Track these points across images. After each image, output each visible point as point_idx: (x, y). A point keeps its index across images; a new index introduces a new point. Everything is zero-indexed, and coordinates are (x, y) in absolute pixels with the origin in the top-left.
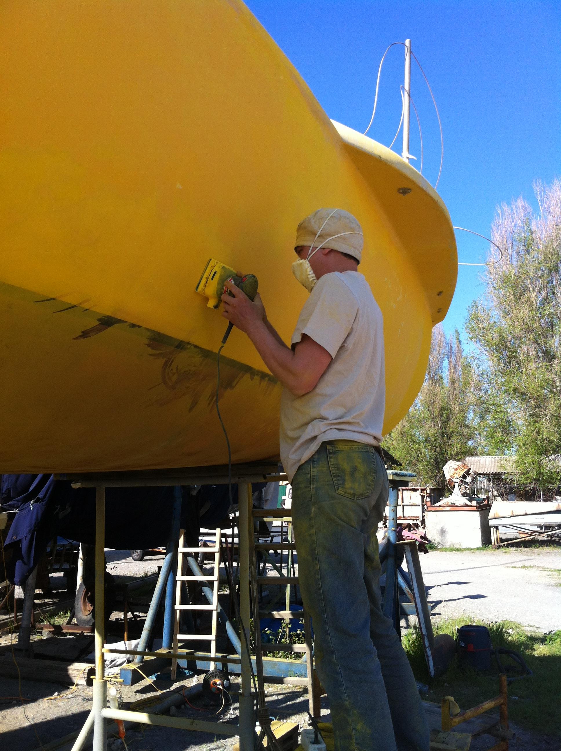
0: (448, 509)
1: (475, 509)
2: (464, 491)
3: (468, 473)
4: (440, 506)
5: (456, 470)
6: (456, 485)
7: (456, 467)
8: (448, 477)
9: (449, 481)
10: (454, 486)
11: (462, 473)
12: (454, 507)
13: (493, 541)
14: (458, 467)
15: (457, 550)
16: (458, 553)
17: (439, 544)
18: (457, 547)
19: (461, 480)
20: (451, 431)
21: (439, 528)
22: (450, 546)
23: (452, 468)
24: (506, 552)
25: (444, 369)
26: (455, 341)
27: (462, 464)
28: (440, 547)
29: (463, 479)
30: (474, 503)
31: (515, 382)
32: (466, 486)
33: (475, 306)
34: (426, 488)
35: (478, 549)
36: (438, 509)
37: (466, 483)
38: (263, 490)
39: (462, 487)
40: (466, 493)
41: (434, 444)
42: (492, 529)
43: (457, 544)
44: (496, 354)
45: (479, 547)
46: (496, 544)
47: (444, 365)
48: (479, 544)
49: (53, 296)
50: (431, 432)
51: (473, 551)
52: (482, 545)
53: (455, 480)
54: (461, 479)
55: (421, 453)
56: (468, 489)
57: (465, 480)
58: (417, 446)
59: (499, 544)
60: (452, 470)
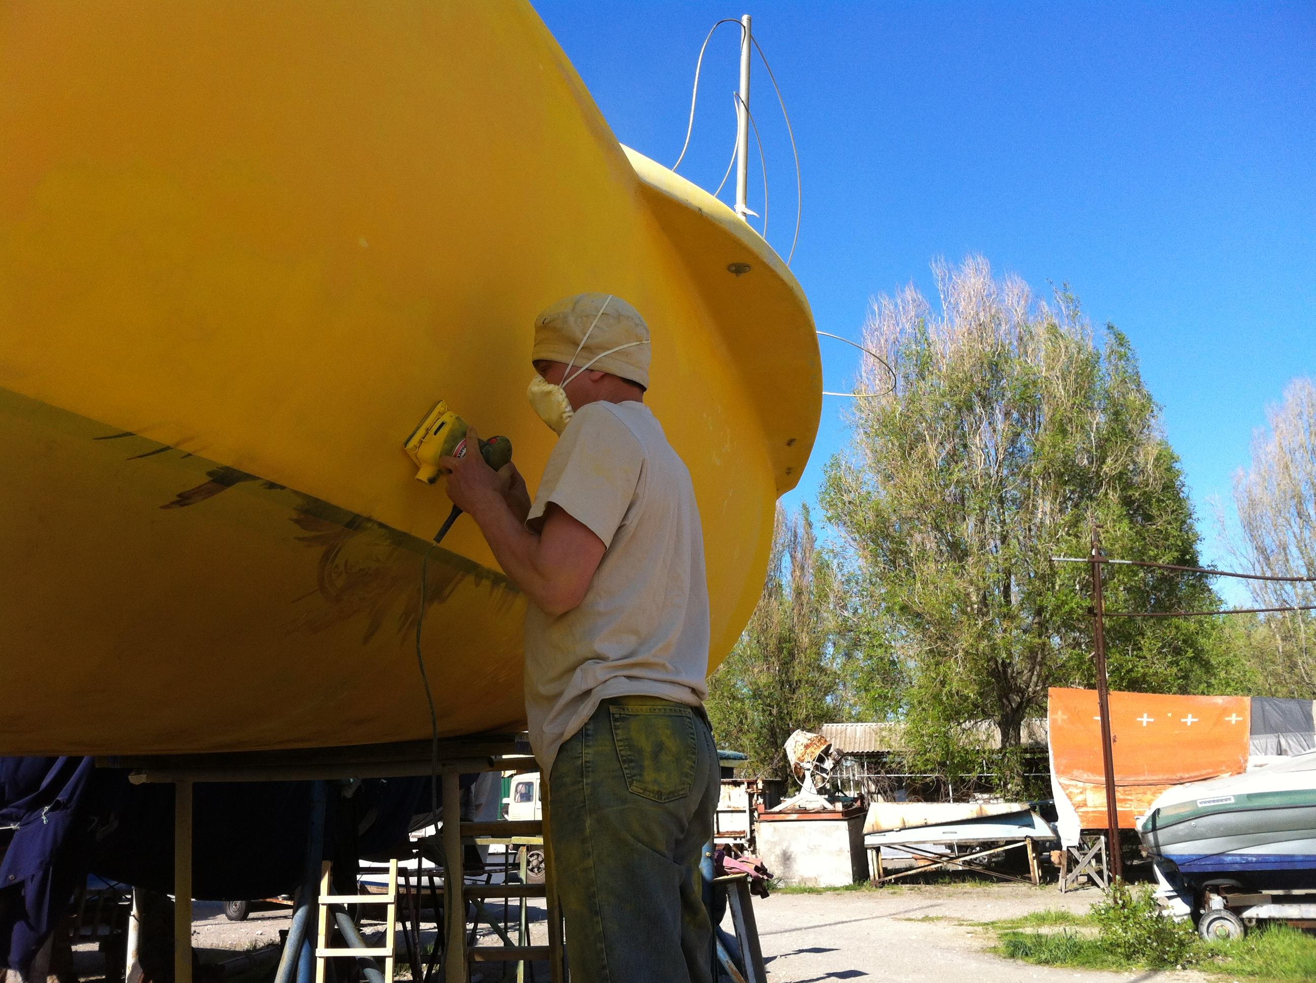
0: (794, 816)
1: (840, 816)
2: (820, 785)
3: (826, 752)
4: (780, 812)
5: (807, 747)
6: (808, 774)
7: (806, 742)
8: (792, 759)
9: (796, 767)
10: (804, 776)
11: (818, 752)
12: (803, 813)
13: (871, 873)
14: (809, 742)
15: (811, 891)
16: (814, 896)
17: (780, 880)
18: (810, 885)
19: (816, 765)
20: (796, 678)
21: (778, 851)
22: (799, 883)
23: (800, 744)
24: (895, 893)
25: (783, 570)
26: (802, 522)
27: (817, 737)
28: (781, 885)
29: (818, 763)
30: (839, 806)
31: (902, 596)
32: (824, 775)
33: (836, 464)
34: (756, 781)
35: (847, 888)
36: (778, 817)
37: (824, 770)
38: (473, 787)
39: (818, 777)
40: (824, 788)
41: (768, 701)
42: (869, 852)
43: (810, 879)
44: (872, 546)
45: (847, 884)
46: (877, 878)
47: (783, 565)
48: (849, 880)
49: (129, 430)
50: (763, 679)
51: (838, 892)
52: (854, 881)
53: (806, 765)
54: (815, 763)
55: (746, 718)
56: (828, 782)
57: (822, 765)
58: (739, 705)
59: (882, 879)
60: (799, 748)
